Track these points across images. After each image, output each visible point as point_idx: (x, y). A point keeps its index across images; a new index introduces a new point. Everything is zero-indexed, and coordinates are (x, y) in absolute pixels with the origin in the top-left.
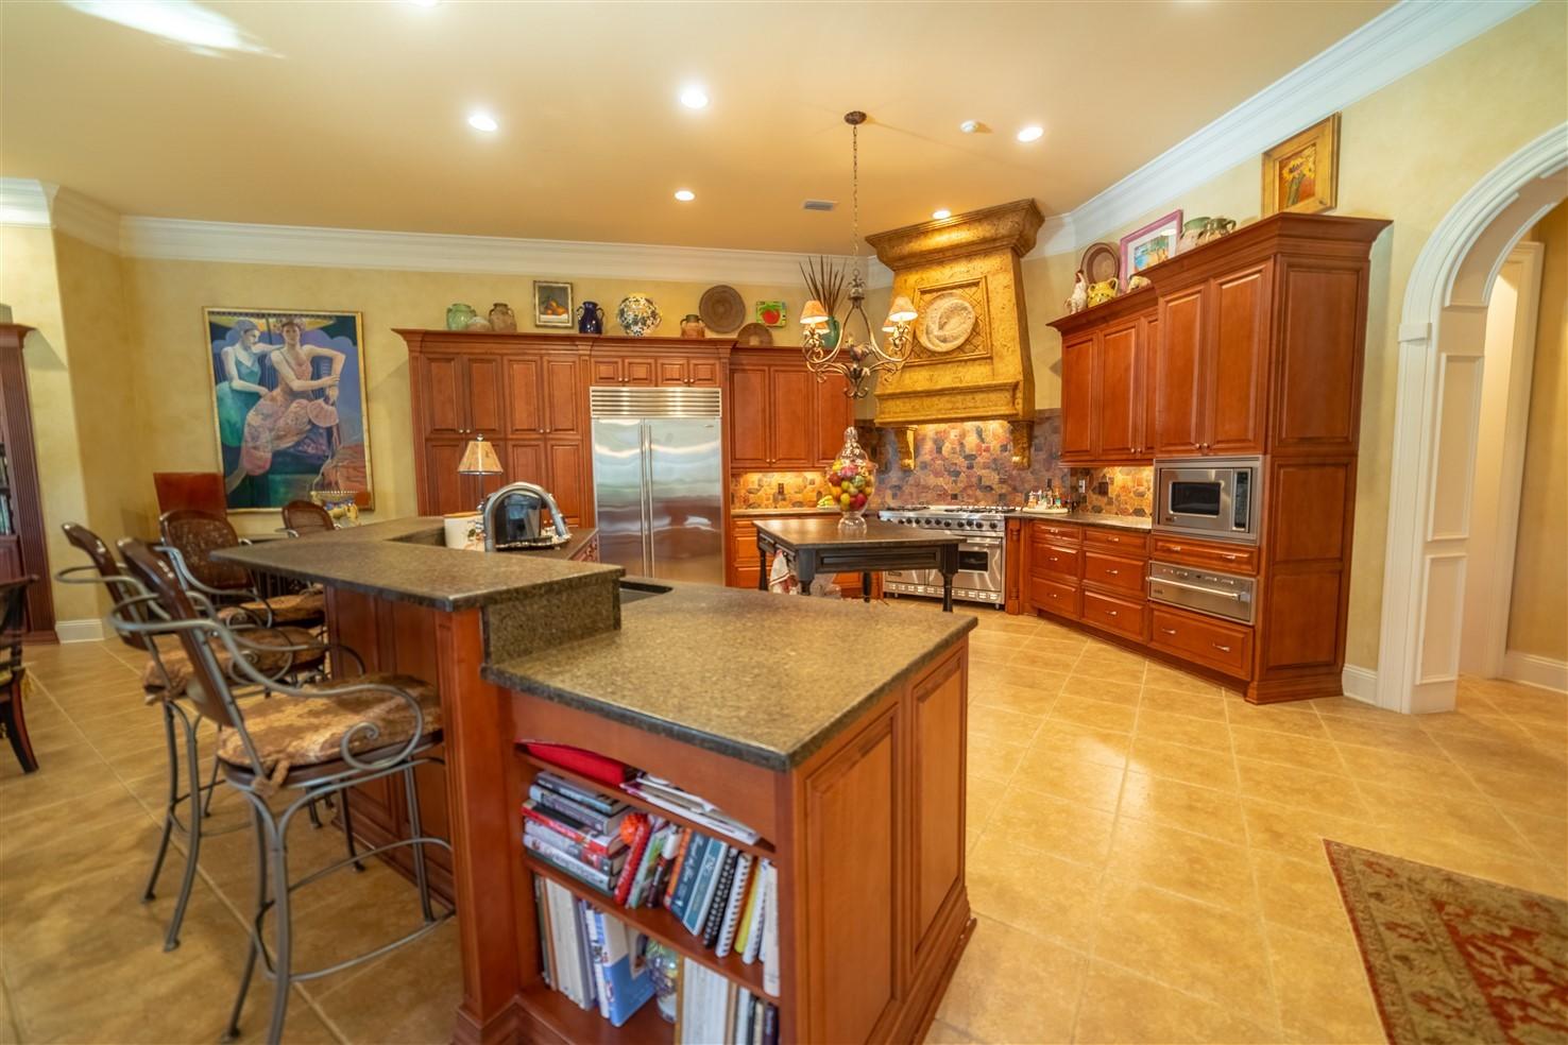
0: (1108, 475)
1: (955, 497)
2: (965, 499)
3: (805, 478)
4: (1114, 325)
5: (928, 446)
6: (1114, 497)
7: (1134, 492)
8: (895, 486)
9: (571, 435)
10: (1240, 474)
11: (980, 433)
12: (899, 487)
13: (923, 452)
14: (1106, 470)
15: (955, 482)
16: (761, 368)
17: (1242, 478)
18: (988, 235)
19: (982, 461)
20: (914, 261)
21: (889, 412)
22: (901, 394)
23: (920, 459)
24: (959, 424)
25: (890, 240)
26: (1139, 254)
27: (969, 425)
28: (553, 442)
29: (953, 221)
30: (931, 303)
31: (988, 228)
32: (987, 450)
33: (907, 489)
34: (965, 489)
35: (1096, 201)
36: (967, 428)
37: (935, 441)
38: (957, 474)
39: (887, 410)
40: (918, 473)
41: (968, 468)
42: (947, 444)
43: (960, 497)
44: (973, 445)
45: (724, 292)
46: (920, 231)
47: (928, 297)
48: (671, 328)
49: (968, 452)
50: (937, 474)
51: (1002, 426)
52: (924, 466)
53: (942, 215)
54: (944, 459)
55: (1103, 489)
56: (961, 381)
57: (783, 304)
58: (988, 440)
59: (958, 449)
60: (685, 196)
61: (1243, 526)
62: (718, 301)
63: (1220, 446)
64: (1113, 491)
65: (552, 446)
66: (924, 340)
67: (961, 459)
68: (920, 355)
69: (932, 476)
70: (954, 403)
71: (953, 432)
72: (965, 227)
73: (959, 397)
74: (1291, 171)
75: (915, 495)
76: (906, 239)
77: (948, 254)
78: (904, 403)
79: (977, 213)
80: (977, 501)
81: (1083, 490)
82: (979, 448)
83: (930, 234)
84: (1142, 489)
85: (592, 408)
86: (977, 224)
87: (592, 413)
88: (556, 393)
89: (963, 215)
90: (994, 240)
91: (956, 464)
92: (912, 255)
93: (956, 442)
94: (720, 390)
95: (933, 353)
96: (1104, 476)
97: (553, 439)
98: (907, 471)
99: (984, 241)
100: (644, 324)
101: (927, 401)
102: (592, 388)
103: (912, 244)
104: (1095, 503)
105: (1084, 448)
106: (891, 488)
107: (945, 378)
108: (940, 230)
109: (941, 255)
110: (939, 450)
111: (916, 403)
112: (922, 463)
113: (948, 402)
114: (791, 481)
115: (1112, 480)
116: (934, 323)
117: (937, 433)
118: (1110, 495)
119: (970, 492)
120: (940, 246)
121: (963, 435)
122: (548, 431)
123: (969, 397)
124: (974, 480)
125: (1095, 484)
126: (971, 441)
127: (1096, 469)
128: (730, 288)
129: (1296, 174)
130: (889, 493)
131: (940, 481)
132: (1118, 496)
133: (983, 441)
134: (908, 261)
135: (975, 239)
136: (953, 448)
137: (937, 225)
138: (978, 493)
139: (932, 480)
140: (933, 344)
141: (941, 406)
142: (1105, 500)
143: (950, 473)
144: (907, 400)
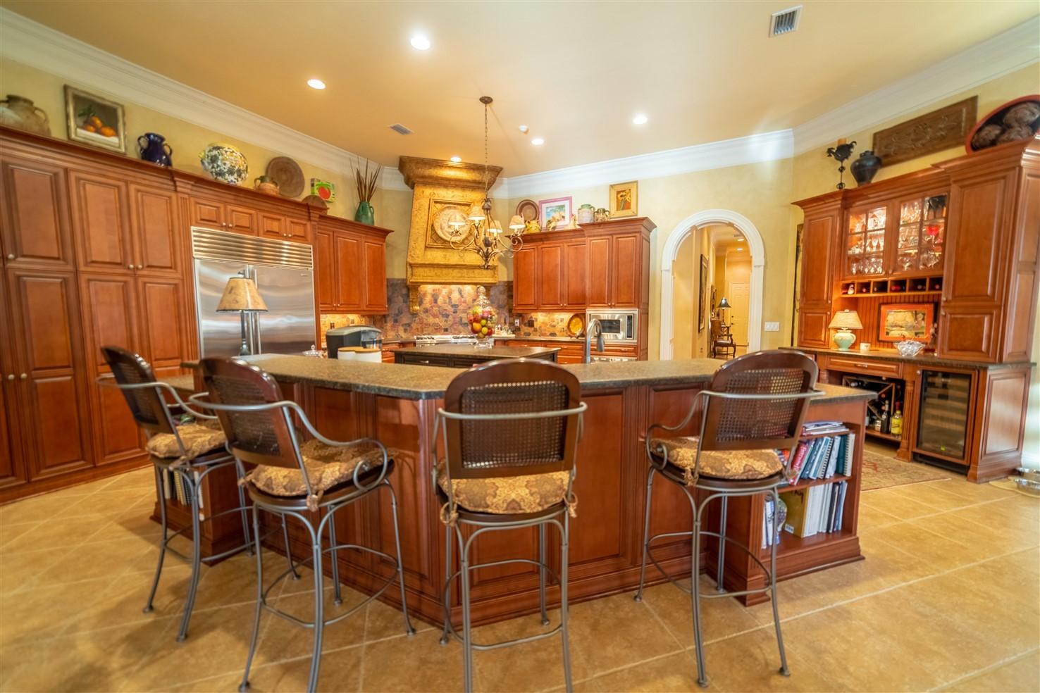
0: (534, 317)
1: (446, 330)
2: (453, 331)
3: (348, 318)
4: (546, 244)
5: (428, 298)
6: (538, 327)
7: (550, 325)
8: (406, 324)
9: (168, 274)
10: (629, 317)
11: (460, 292)
12: (409, 325)
13: (425, 302)
14: (532, 314)
15: (446, 321)
16: (328, 233)
17: (630, 318)
18: (477, 179)
19: (462, 308)
20: (430, 181)
21: (419, 275)
22: (429, 264)
23: (423, 306)
24: (448, 286)
25: (417, 163)
26: (549, 211)
27: (453, 287)
28: (147, 280)
29: (459, 165)
30: (443, 210)
31: (478, 175)
32: (465, 302)
33: (414, 326)
34: (452, 326)
35: (524, 178)
36: (453, 289)
37: (433, 296)
38: (447, 316)
39: (417, 274)
40: (422, 315)
41: (454, 313)
42: (440, 298)
43: (449, 330)
44: (457, 299)
45: (288, 163)
46: (439, 164)
47: (439, 206)
48: (247, 182)
49: (453, 302)
50: (435, 316)
51: (473, 289)
52: (426, 311)
53: (456, 160)
54: (439, 307)
55: (531, 324)
56: (464, 261)
57: (333, 185)
58: (465, 296)
59: (447, 301)
60: (316, 84)
61: (631, 337)
62: (281, 170)
63: (619, 305)
64: (537, 325)
65: (145, 283)
66: (439, 232)
67: (450, 307)
68: (436, 240)
69: (431, 317)
70: (462, 273)
71: (444, 290)
72: (465, 171)
73: (465, 271)
74: (622, 196)
75: (420, 330)
76: (427, 166)
77: (452, 183)
78: (430, 270)
79: (474, 165)
80: (460, 333)
81: (518, 325)
82: (460, 302)
83: (443, 168)
84: (554, 323)
85: (194, 248)
86: (472, 171)
87: (194, 253)
88: (149, 227)
89: (466, 164)
90: (480, 183)
91: (446, 310)
92: (431, 177)
93: (446, 297)
94: (311, 246)
95: (445, 241)
96: (531, 317)
97: (144, 276)
98: (415, 314)
99: (474, 182)
100: (239, 176)
101: (445, 271)
102: (193, 228)
103: (430, 170)
104: (526, 331)
105: (530, 303)
106: (403, 325)
107: (454, 258)
108: (451, 167)
109: (447, 182)
110: (436, 301)
111: (438, 271)
112: (424, 309)
113: (459, 272)
114: (339, 321)
115: (536, 320)
116: (445, 223)
117: (434, 290)
118: (535, 327)
119: (455, 327)
120: (448, 177)
121: (450, 292)
122: (140, 266)
123: (471, 271)
124: (457, 319)
125: (526, 321)
126: (455, 296)
127: (526, 314)
128: (295, 162)
129: (623, 198)
130: (401, 329)
131: (437, 320)
132: (540, 327)
133: (462, 297)
134: (427, 180)
135: (470, 179)
136: (444, 300)
137: (450, 164)
138: (461, 327)
139: (431, 320)
140: (445, 235)
141: (453, 275)
142: (533, 329)
143: (443, 316)
144: (432, 269)
